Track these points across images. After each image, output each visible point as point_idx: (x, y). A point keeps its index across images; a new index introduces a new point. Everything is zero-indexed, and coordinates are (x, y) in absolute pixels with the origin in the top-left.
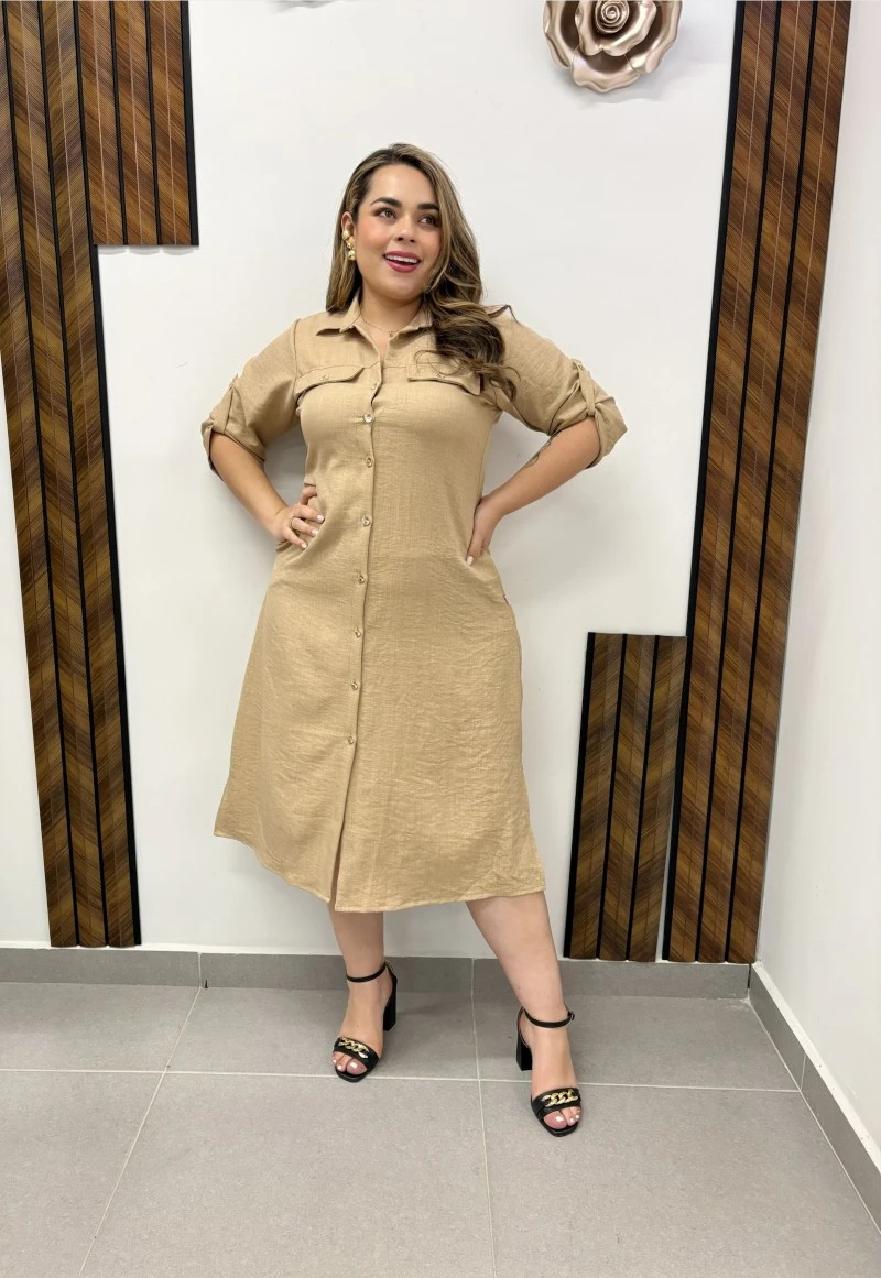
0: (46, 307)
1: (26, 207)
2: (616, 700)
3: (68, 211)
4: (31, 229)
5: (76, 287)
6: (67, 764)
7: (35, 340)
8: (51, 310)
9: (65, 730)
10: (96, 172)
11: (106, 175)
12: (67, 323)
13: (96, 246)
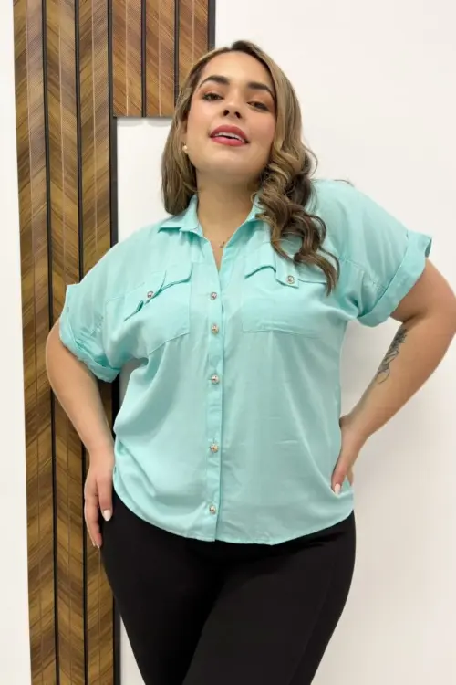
0: (64, 174)
1: (51, 80)
3: (91, 84)
4: (55, 101)
5: (95, 156)
6: (59, 610)
7: (52, 206)
8: (69, 178)
9: (59, 578)
10: (120, 48)
11: (130, 50)
12: (84, 190)
13: (115, 118)
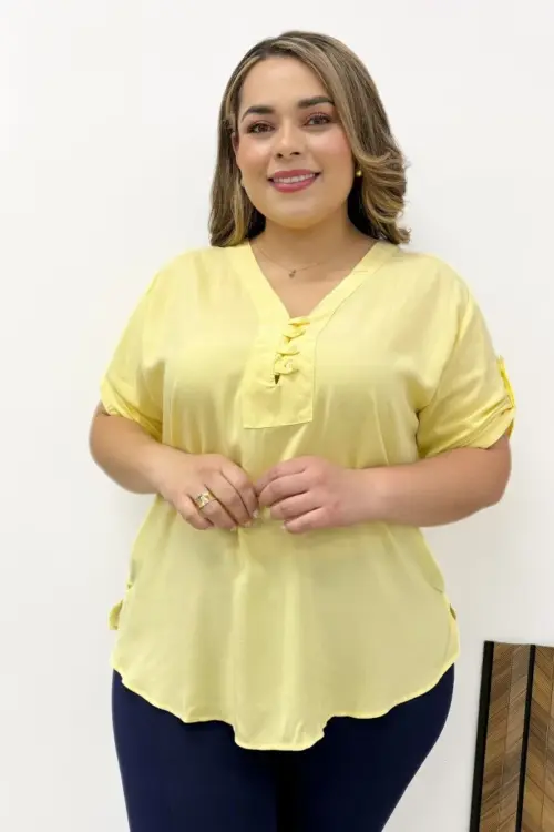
2: (521, 732)
